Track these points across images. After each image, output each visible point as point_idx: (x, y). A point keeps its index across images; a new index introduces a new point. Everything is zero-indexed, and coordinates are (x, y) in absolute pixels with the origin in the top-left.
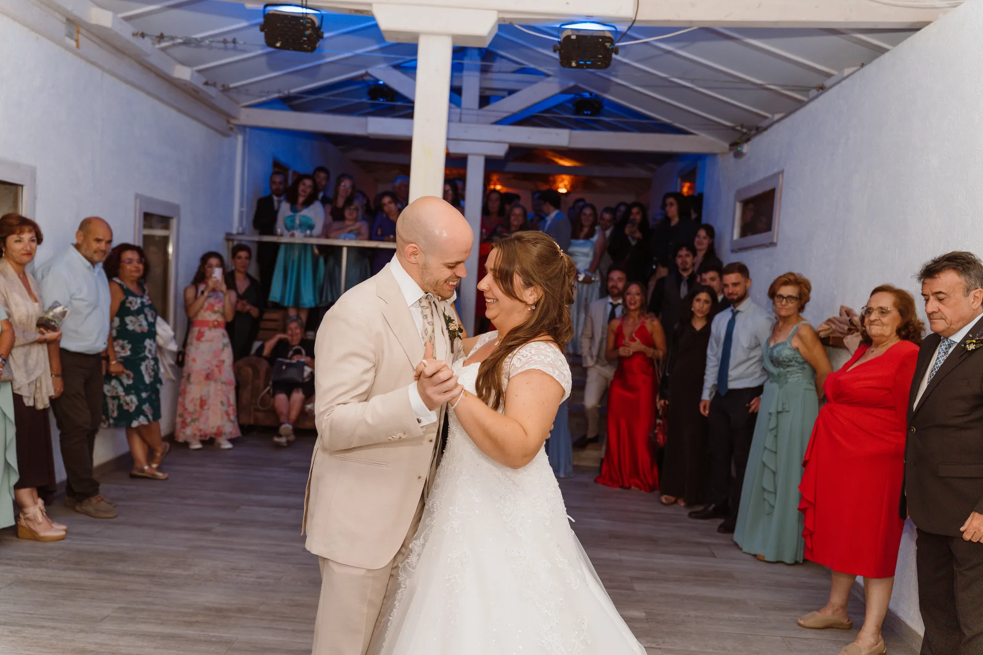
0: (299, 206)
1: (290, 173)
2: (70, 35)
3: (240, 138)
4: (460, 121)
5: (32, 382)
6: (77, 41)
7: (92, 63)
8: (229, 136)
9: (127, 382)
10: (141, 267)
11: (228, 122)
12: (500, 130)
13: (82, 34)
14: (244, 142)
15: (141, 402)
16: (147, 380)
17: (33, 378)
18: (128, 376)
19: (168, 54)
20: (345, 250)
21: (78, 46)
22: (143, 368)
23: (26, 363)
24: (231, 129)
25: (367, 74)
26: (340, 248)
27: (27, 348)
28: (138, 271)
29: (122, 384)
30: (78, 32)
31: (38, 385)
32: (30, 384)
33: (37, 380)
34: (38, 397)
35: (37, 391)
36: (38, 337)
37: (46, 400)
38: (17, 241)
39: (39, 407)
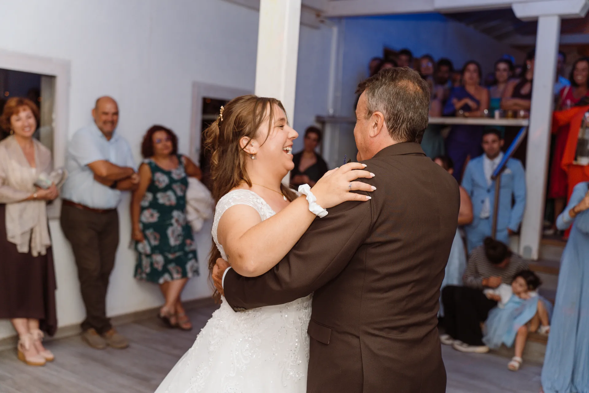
3: (335, 30)
8: (316, 28)
9: (154, 243)
10: (169, 144)
11: (318, 15)
14: (339, 32)
15: (167, 261)
16: (173, 242)
17: (27, 228)
18: (155, 239)
22: (169, 231)
23: (21, 216)
24: (322, 22)
27: (23, 204)
28: (166, 147)
29: (150, 244)
31: (33, 236)
32: (23, 234)
33: (32, 231)
34: (33, 245)
35: (33, 241)
36: (29, 195)
37: (38, 249)
38: (18, 120)
39: (35, 254)
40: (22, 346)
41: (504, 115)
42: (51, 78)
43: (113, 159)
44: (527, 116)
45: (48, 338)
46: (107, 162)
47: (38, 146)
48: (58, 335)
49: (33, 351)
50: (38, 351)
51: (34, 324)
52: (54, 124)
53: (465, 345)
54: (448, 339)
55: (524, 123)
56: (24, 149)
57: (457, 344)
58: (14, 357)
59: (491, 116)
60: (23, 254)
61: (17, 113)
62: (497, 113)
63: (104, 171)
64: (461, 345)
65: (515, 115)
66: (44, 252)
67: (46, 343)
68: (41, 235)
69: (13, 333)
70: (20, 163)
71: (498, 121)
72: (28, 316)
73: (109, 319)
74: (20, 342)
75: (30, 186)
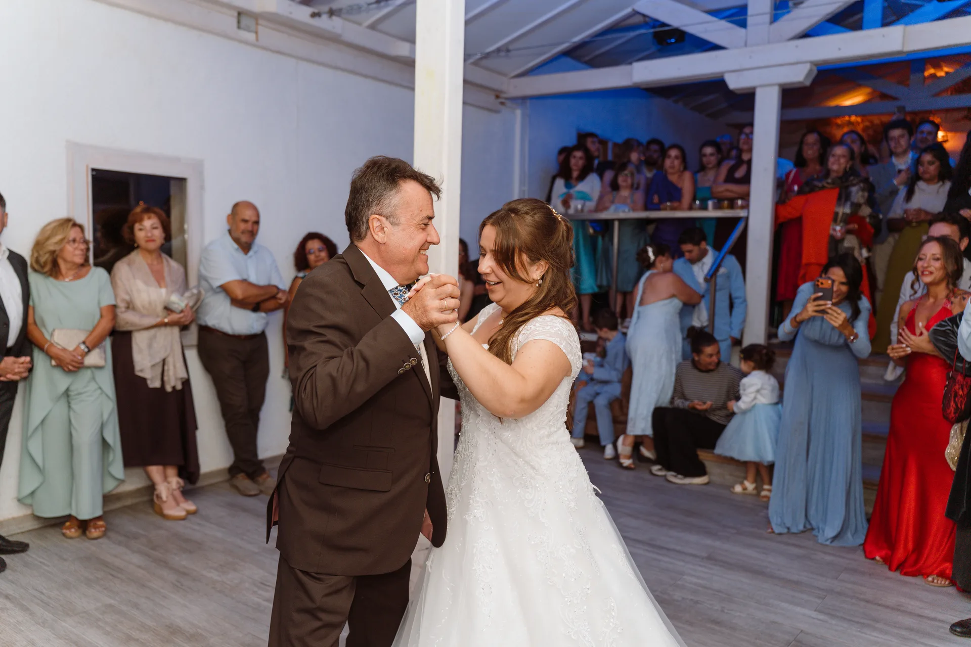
0: (573, 182)
1: (610, 145)
2: (248, 29)
3: (518, 113)
4: (746, 45)
5: (157, 364)
6: (256, 33)
7: (278, 52)
8: (497, 111)
10: (323, 255)
11: (497, 97)
12: (797, 46)
13: (262, 25)
14: (523, 116)
17: (158, 359)
19: (381, 31)
20: (616, 224)
21: (257, 40)
23: (150, 346)
24: (502, 103)
25: (636, 13)
26: (612, 221)
27: (153, 331)
30: (257, 24)
31: (166, 368)
32: (153, 366)
33: (164, 362)
34: (166, 378)
35: (166, 374)
36: (158, 320)
37: (173, 382)
38: (141, 230)
39: (169, 389)
40: (159, 497)
41: (718, 206)
42: (182, 181)
43: (253, 279)
44: (746, 206)
45: (190, 487)
46: (245, 281)
47: (167, 261)
48: (200, 483)
49: (171, 502)
50: (178, 504)
51: (172, 472)
52: (186, 236)
53: (680, 476)
54: (660, 470)
55: (742, 213)
56: (150, 266)
57: (671, 476)
58: (151, 511)
59: (704, 207)
60: (155, 389)
61: (141, 220)
62: (710, 203)
63: (239, 293)
64: (675, 476)
65: (732, 206)
66: (179, 387)
67: (187, 493)
68: (175, 367)
69: (148, 483)
70: (146, 283)
71: (712, 213)
72: (164, 463)
73: (262, 461)
74: (156, 493)
75: (160, 308)
